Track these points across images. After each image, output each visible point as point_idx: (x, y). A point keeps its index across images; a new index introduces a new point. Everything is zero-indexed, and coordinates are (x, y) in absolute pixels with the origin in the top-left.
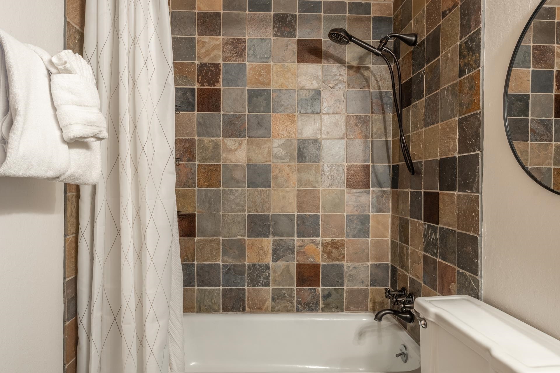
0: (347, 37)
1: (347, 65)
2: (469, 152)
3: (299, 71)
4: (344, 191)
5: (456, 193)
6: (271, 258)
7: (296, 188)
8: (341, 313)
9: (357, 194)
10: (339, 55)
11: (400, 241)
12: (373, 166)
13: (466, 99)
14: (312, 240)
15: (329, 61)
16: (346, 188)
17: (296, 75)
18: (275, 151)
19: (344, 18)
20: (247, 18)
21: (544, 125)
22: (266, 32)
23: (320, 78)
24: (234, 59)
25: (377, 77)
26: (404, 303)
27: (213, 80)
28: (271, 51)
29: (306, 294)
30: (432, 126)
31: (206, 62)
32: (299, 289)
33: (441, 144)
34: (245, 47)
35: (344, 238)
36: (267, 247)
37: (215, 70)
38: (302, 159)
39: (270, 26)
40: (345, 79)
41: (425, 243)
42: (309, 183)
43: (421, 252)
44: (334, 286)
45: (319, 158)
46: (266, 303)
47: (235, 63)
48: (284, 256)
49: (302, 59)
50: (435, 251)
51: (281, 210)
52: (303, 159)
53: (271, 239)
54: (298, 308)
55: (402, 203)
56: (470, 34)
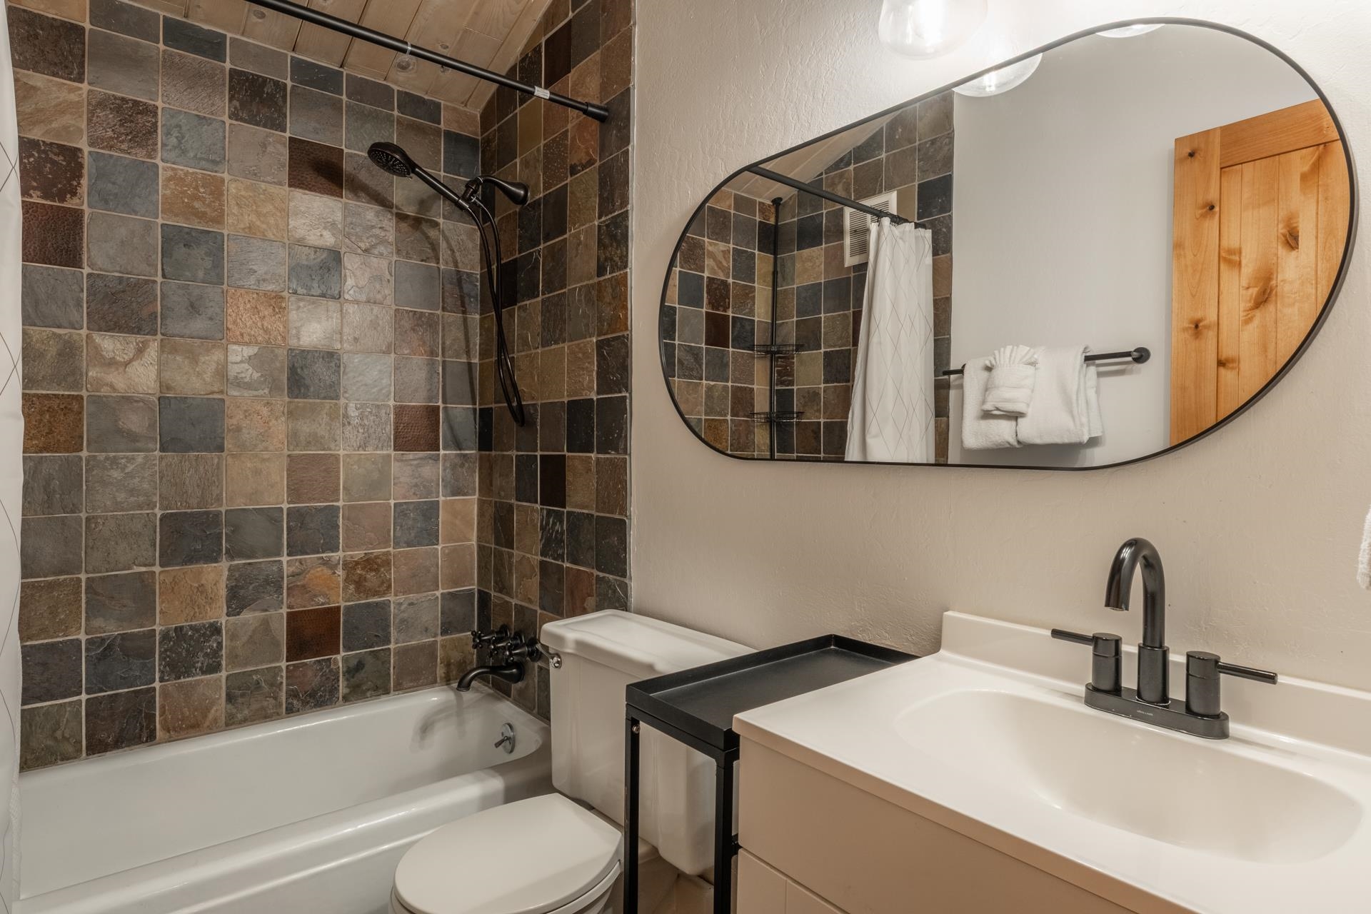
0: (407, 165)
1: (395, 210)
2: (611, 393)
3: (292, 204)
4: (389, 456)
5: (593, 455)
6: (225, 607)
7: (286, 452)
8: (384, 698)
9: (415, 462)
10: (379, 189)
11: (497, 544)
12: (445, 408)
13: (608, 312)
14: (322, 558)
15: (359, 197)
16: (395, 450)
17: (287, 210)
18: (233, 370)
19: (389, 118)
20: (161, 59)
21: (693, 354)
22: (213, 105)
23: (339, 226)
24: (124, 146)
25: (453, 243)
26: (510, 649)
27: (59, 186)
28: (224, 149)
29: (310, 673)
30: (553, 347)
31: (36, 138)
32: (293, 665)
33: (569, 378)
34: (155, 125)
35: (391, 549)
36: (215, 584)
37: (64, 163)
38: (300, 390)
39: (223, 92)
40: (391, 238)
41: (543, 541)
42: (314, 440)
43: (536, 557)
44: (370, 647)
45: (338, 391)
46: (213, 711)
47: (127, 156)
48: (258, 599)
49: (299, 180)
50: (560, 552)
51: (248, 501)
52: (302, 391)
53: (224, 565)
54: (290, 706)
55: (500, 476)
56: (613, 215)
